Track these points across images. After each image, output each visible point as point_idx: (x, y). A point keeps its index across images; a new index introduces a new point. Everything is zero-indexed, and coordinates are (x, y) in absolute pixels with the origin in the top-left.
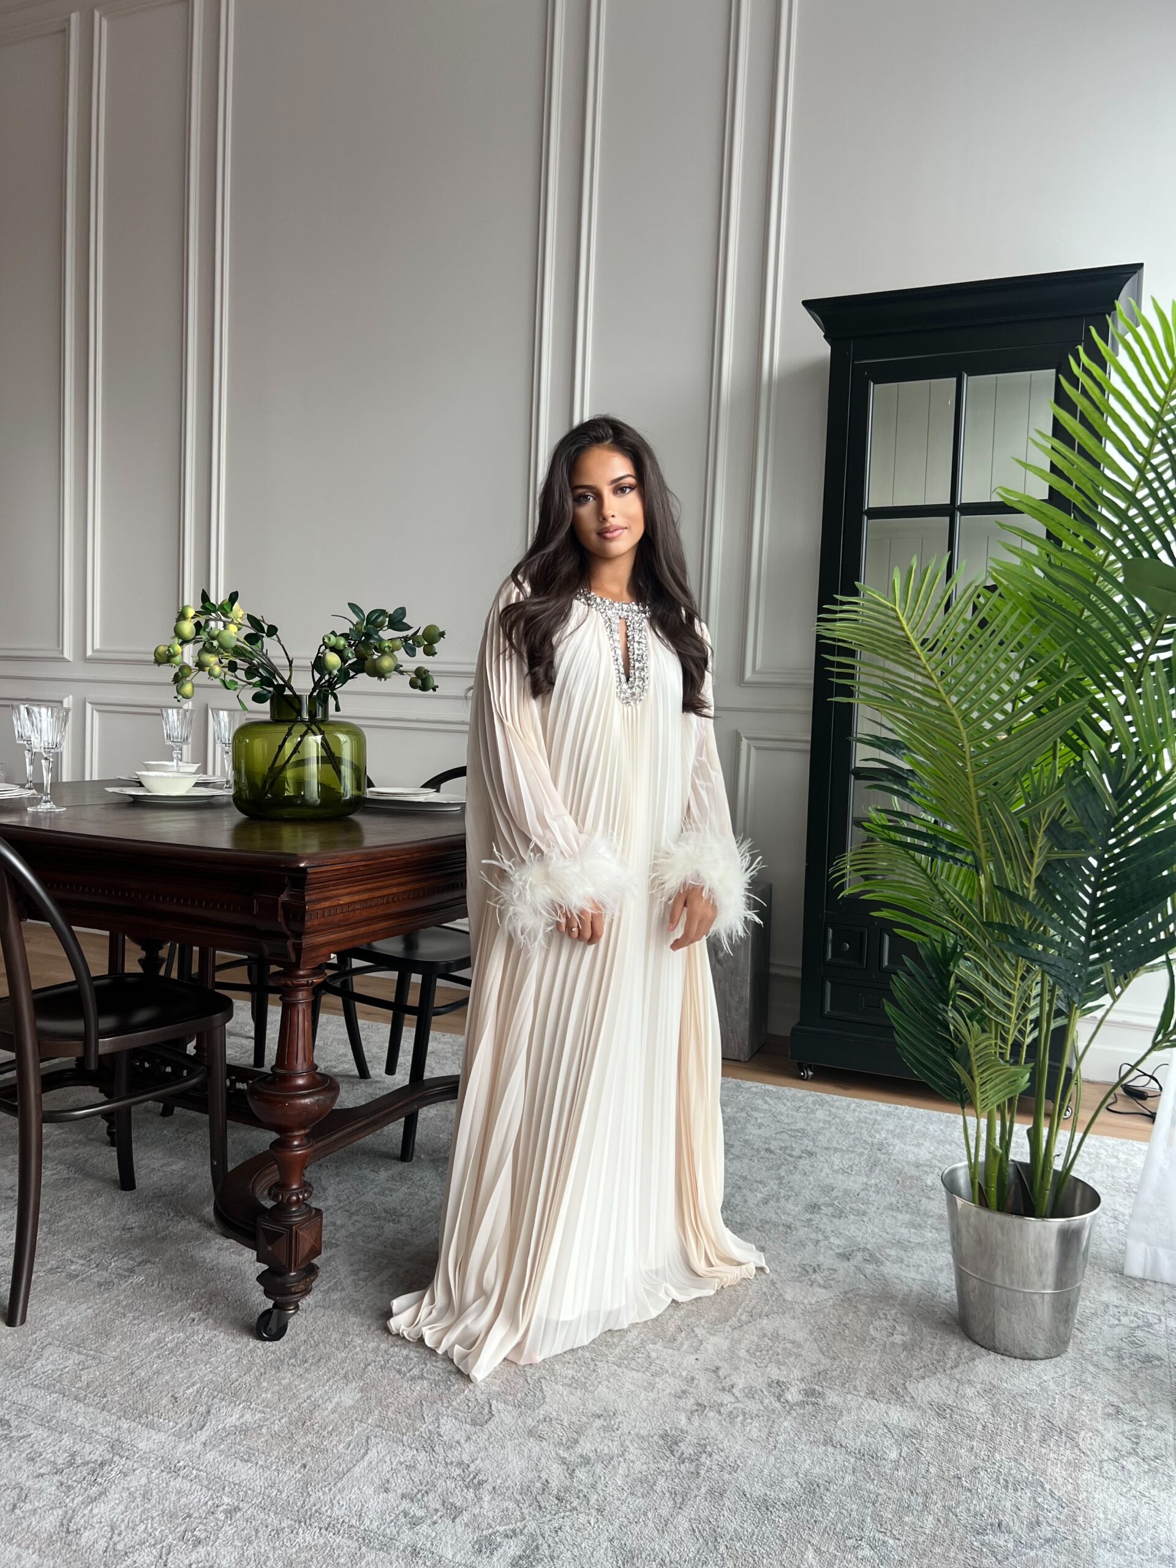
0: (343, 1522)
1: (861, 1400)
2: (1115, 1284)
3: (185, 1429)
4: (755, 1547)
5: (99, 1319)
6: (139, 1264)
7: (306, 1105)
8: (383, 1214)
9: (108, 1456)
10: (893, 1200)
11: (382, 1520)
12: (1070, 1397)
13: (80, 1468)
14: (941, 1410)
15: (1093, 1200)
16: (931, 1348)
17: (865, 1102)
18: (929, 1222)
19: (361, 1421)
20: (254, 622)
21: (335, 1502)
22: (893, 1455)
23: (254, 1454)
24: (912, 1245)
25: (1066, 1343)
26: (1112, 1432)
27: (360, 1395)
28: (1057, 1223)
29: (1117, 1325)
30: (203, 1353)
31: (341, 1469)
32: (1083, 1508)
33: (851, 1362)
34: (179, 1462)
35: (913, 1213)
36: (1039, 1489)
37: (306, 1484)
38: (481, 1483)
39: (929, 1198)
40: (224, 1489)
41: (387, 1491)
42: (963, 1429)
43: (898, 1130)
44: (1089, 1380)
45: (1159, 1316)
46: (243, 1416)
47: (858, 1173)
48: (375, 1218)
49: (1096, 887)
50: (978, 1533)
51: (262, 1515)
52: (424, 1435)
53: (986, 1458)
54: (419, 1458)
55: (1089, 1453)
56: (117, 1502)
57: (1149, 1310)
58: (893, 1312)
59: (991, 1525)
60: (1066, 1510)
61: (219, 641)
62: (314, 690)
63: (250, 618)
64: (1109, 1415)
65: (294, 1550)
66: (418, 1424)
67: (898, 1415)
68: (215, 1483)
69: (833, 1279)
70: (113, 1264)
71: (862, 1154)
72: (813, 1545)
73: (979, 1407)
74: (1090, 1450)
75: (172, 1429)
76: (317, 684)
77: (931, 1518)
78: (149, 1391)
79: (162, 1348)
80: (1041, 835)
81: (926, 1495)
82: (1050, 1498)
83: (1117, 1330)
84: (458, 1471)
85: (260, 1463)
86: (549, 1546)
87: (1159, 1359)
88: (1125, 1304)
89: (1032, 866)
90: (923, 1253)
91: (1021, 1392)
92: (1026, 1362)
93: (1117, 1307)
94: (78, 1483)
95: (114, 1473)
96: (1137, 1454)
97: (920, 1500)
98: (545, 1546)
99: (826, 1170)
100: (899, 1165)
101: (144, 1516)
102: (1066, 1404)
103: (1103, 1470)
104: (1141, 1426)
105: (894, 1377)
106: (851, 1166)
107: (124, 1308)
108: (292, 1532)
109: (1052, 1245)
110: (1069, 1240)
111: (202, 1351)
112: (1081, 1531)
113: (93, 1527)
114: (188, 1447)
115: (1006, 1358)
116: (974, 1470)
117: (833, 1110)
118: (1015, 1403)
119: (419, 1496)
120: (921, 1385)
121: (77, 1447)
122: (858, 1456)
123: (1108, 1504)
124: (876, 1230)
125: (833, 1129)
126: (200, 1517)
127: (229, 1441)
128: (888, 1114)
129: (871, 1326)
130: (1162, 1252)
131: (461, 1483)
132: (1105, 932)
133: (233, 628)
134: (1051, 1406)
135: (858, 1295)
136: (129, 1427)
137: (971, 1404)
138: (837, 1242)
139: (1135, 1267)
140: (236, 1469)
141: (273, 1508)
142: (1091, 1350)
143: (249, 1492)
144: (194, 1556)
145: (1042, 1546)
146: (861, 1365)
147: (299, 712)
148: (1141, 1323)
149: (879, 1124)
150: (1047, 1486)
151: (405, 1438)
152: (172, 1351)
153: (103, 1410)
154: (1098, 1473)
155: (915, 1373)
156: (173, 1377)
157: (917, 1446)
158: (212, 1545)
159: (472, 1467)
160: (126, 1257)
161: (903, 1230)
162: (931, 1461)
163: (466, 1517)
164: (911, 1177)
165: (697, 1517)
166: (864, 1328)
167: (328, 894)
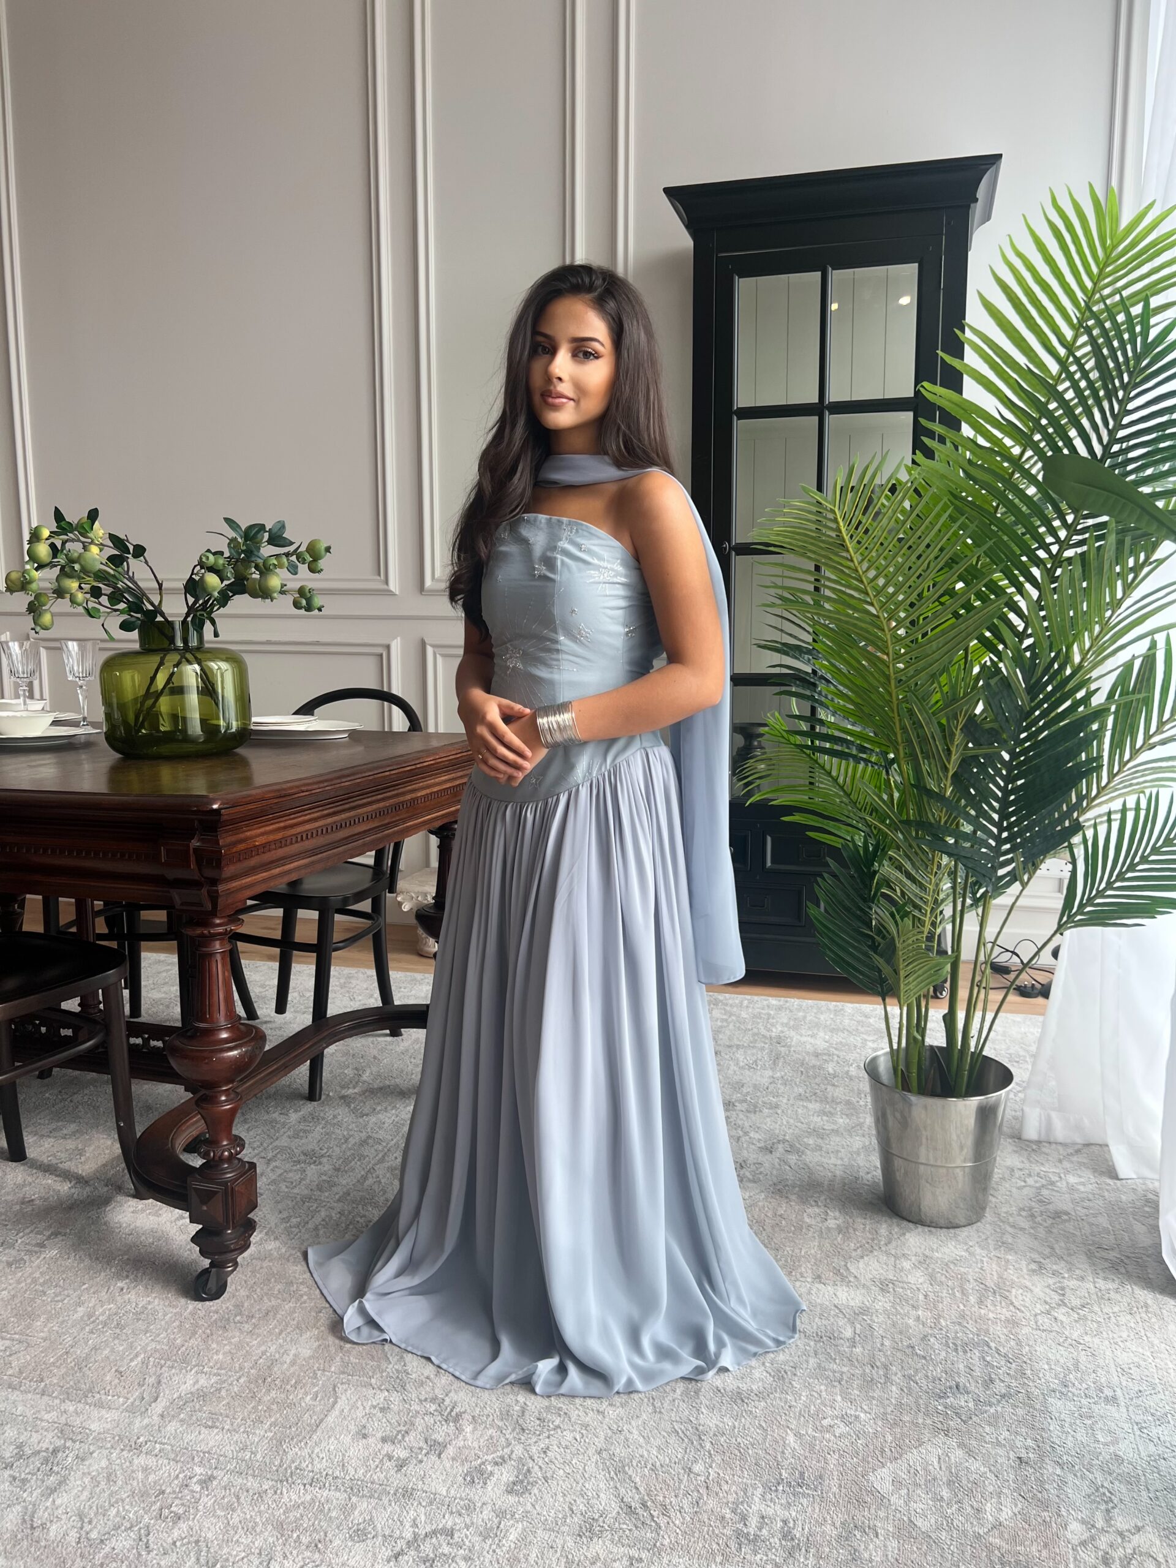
0: (327, 1475)
1: (808, 1286)
2: (1015, 1149)
3: (137, 1403)
4: (738, 1440)
5: (17, 1301)
6: (49, 1238)
7: (235, 1058)
8: (303, 1158)
9: (59, 1443)
10: (801, 1090)
11: (367, 1466)
12: (996, 1259)
13: (32, 1459)
14: (884, 1286)
15: (1005, 1077)
16: (864, 1229)
17: (756, 998)
18: (838, 1109)
19: (324, 1370)
20: (117, 542)
21: (314, 1456)
22: (848, 1333)
23: (218, 1419)
24: (828, 1132)
25: (983, 1209)
26: (1040, 1287)
27: (317, 1343)
28: (975, 1101)
29: (1024, 1186)
30: (140, 1322)
31: (313, 1421)
32: (1028, 1361)
33: (793, 1251)
34: (138, 1438)
35: (821, 1101)
36: (986, 1348)
37: (280, 1442)
38: (459, 1415)
39: (834, 1085)
40: (193, 1459)
41: (365, 1436)
42: (907, 1301)
43: (792, 1023)
44: (1010, 1241)
45: (1059, 1174)
46: (197, 1382)
47: (764, 1068)
48: (294, 1162)
49: (1008, 780)
50: (940, 1397)
51: (240, 1481)
52: (391, 1374)
53: (933, 1325)
54: (392, 1399)
55: (1023, 1309)
56: (80, 1489)
57: (1049, 1169)
58: (823, 1198)
59: (950, 1388)
60: (1013, 1366)
61: (80, 564)
62: (187, 615)
63: (112, 537)
64: (1034, 1271)
65: (281, 1510)
66: (384, 1365)
67: (847, 1296)
68: (183, 1455)
69: (761, 1173)
70: (19, 1241)
71: (762, 1049)
72: (791, 1430)
73: (917, 1278)
74: (1025, 1306)
75: (123, 1405)
76: (191, 609)
77: (894, 1388)
78: (89, 1369)
79: (93, 1322)
80: (958, 732)
81: (886, 1367)
82: (997, 1355)
83: (1025, 1191)
84: (433, 1408)
85: (227, 1427)
86: (540, 1467)
87: (1067, 1213)
88: (1027, 1165)
89: (949, 763)
90: (838, 1139)
91: (951, 1259)
92: (952, 1231)
93: (1021, 1170)
94: (33, 1475)
95: (70, 1459)
96: (1065, 1305)
97: (881, 1372)
98: (536, 1468)
99: (733, 1067)
100: (799, 1056)
101: (113, 1500)
102: (994, 1266)
103: (1039, 1324)
104: (1064, 1278)
105: (836, 1260)
106: (756, 1061)
107: (42, 1285)
108: (276, 1492)
109: (971, 1121)
110: (986, 1115)
111: (138, 1320)
112: (1031, 1384)
113: (59, 1519)
114: (146, 1421)
115: (933, 1229)
116: (924, 1338)
117: (728, 1008)
118: (949, 1270)
119: (400, 1437)
120: (861, 1265)
121: (22, 1438)
122: (817, 1339)
123: (1050, 1355)
124: (792, 1121)
125: (731, 1026)
126: (174, 1492)
127: (188, 1409)
128: (780, 1008)
129: (805, 1214)
130: (1054, 1115)
131: (439, 1418)
132: (1017, 823)
133: (95, 550)
134: (981, 1269)
135: (787, 1185)
136: (76, 1409)
137: (910, 1277)
138: (757, 1136)
139: (1031, 1132)
140: (202, 1437)
141: (250, 1472)
142: (1006, 1213)
143: (221, 1458)
144: (176, 1533)
145: (999, 1402)
146: (803, 1253)
147: (172, 640)
148: (1044, 1182)
149: (773, 1018)
150: (993, 1345)
151: (373, 1381)
152: (105, 1324)
153: (43, 1395)
154: (1035, 1327)
155: (854, 1254)
156: (112, 1350)
157: (869, 1322)
158: (194, 1519)
159: (447, 1401)
160: (32, 1231)
161: (817, 1119)
162: (884, 1334)
163: (451, 1451)
164: (814, 1067)
165: (678, 1419)
166: (799, 1217)
167: (242, 836)
